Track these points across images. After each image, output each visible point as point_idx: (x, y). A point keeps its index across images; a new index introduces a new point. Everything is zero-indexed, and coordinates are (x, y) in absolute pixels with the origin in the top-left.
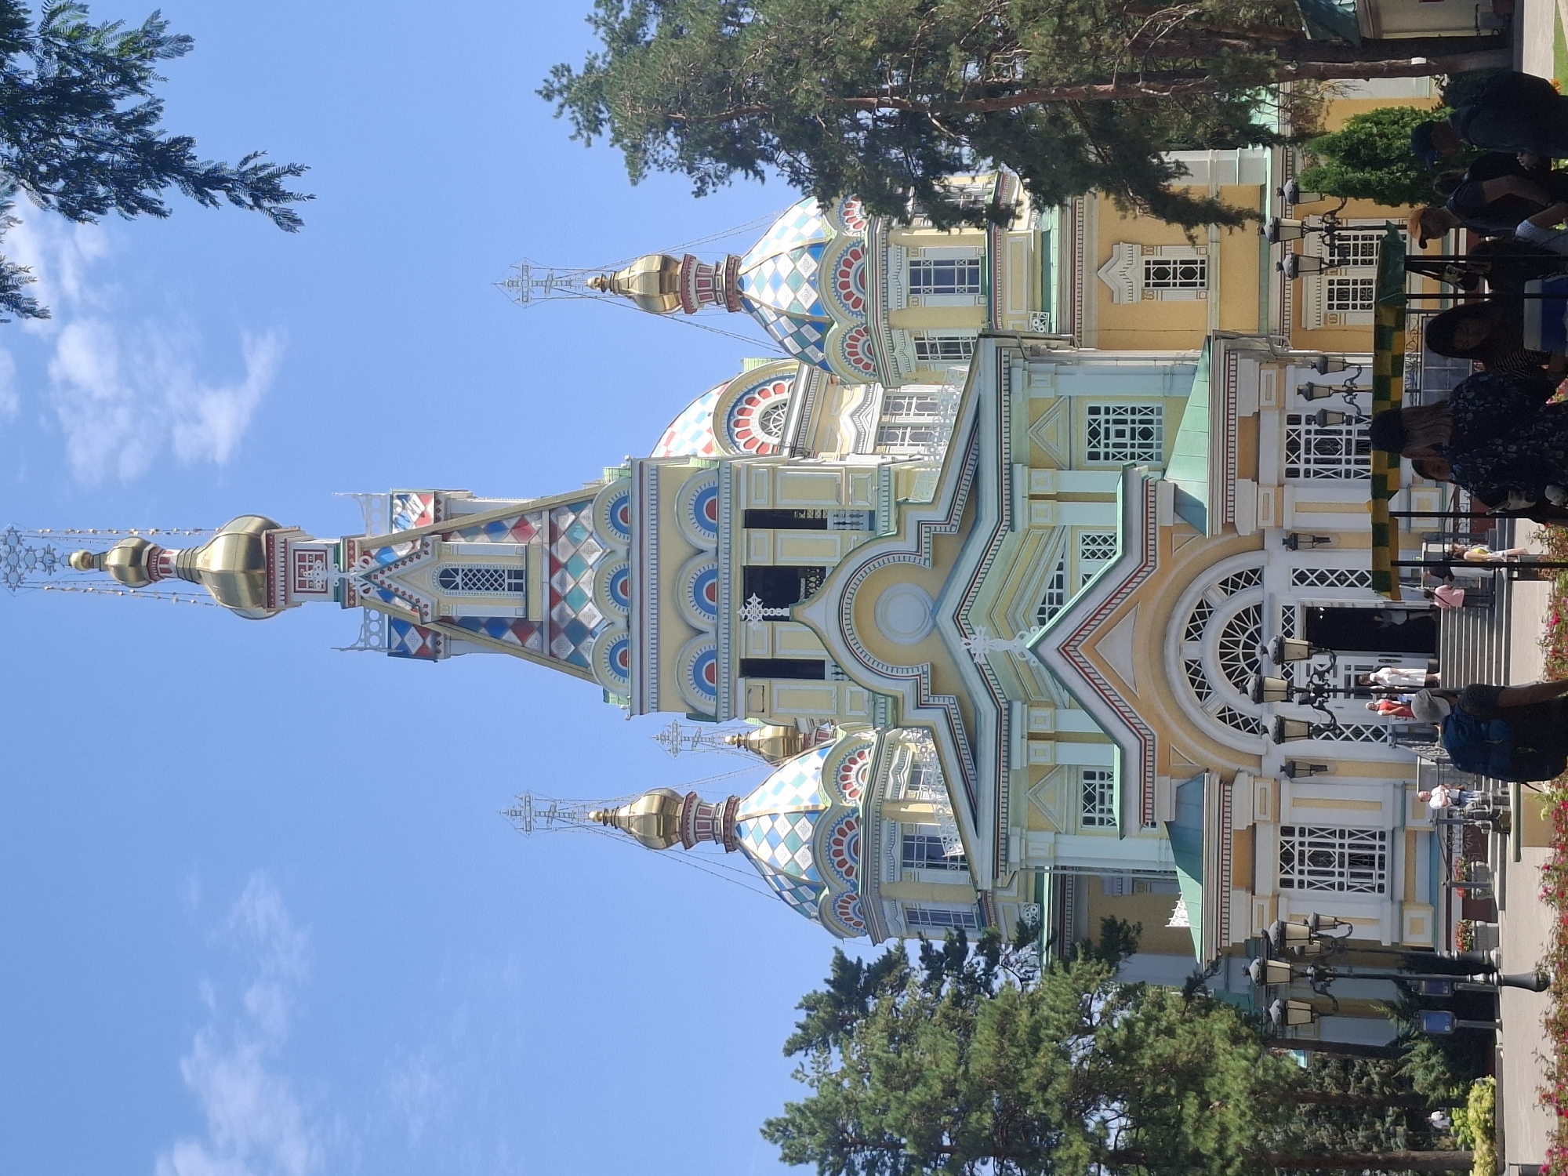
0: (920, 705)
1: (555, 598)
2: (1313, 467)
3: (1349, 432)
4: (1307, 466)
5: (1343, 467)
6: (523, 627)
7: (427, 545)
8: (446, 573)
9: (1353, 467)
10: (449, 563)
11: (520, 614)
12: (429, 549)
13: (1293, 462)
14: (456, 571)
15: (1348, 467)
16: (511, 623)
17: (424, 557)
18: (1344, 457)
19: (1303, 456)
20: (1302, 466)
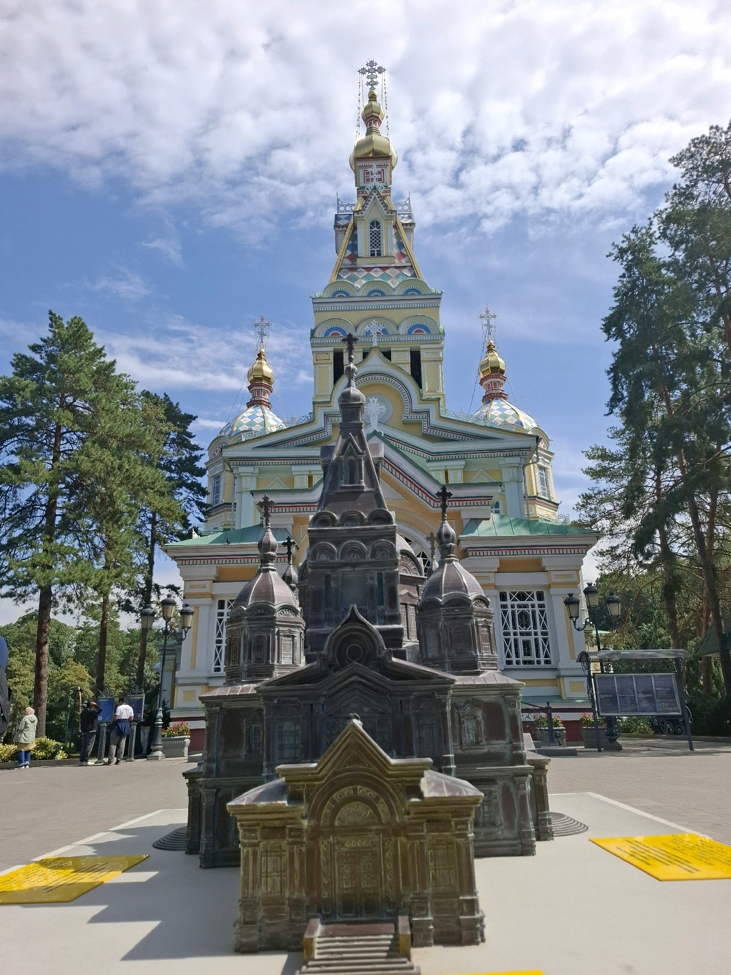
0: (326, 416)
1: (368, 269)
2: (509, 610)
3: (536, 634)
4: (509, 606)
5: (511, 630)
6: (353, 257)
7: (391, 213)
8: (378, 223)
9: (512, 637)
10: (383, 225)
11: (360, 255)
12: (389, 214)
13: (511, 597)
14: (379, 228)
15: (512, 634)
16: (355, 253)
17: (385, 212)
18: (518, 631)
19: (516, 603)
20: (509, 602)
